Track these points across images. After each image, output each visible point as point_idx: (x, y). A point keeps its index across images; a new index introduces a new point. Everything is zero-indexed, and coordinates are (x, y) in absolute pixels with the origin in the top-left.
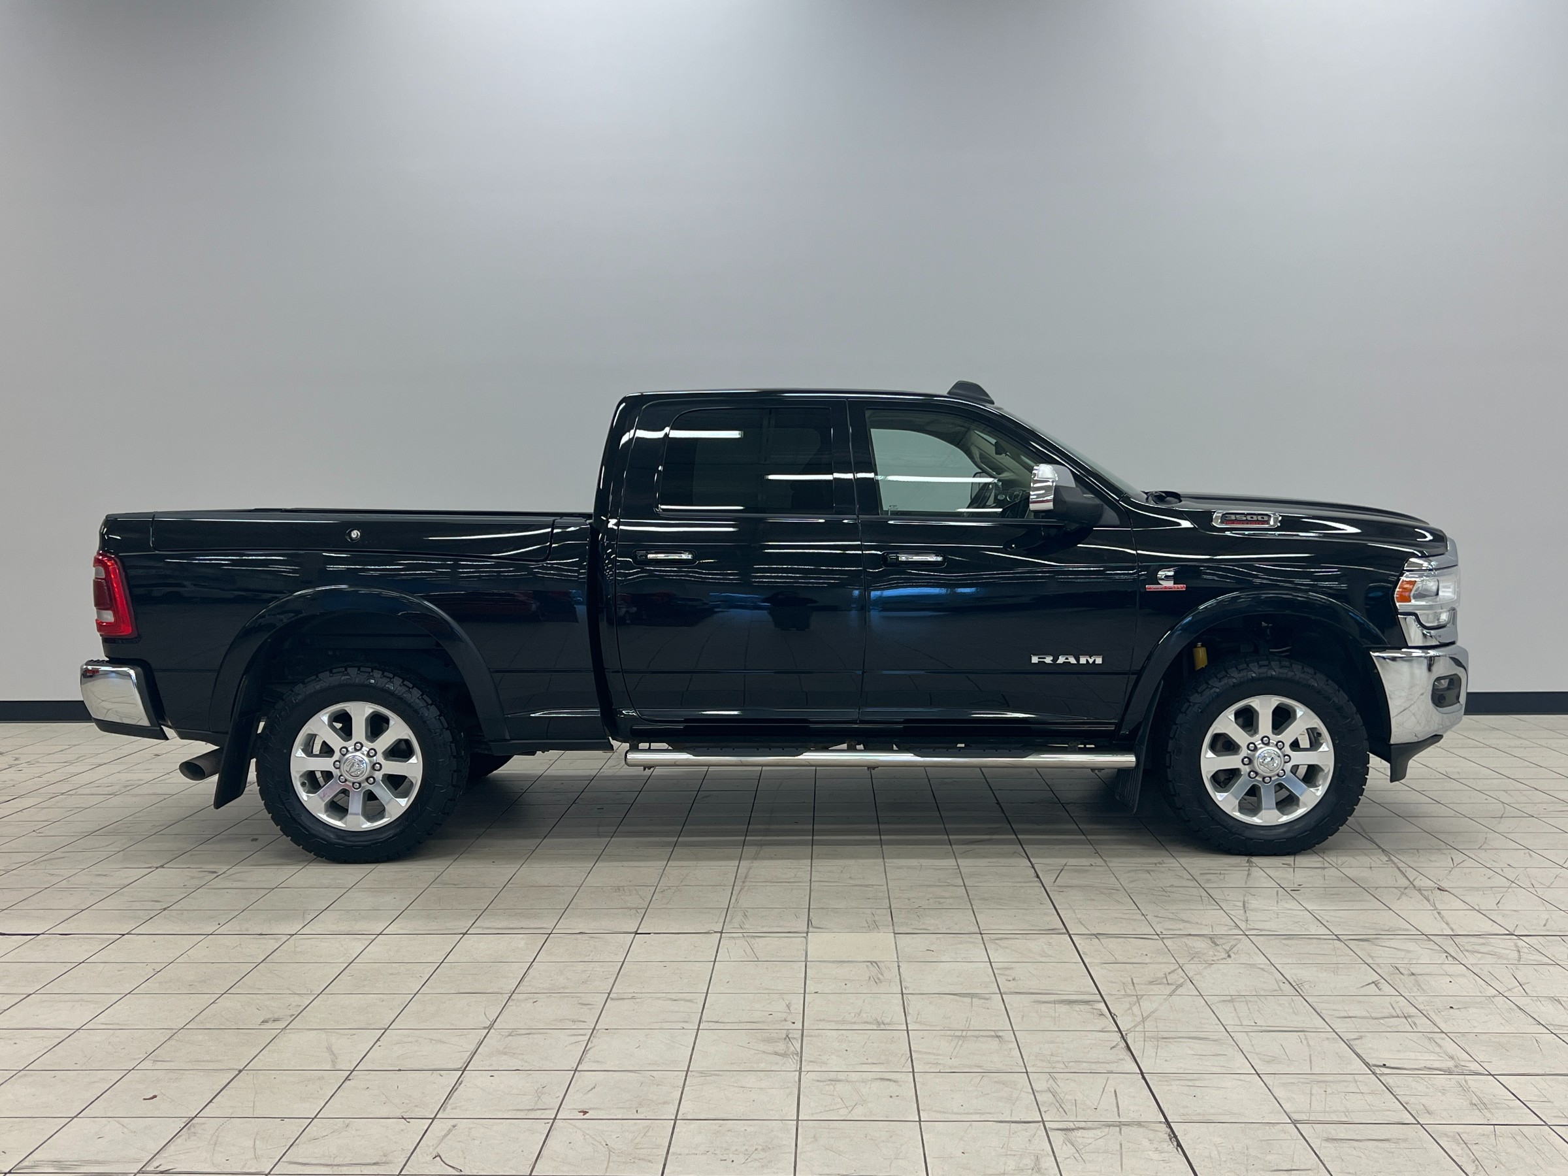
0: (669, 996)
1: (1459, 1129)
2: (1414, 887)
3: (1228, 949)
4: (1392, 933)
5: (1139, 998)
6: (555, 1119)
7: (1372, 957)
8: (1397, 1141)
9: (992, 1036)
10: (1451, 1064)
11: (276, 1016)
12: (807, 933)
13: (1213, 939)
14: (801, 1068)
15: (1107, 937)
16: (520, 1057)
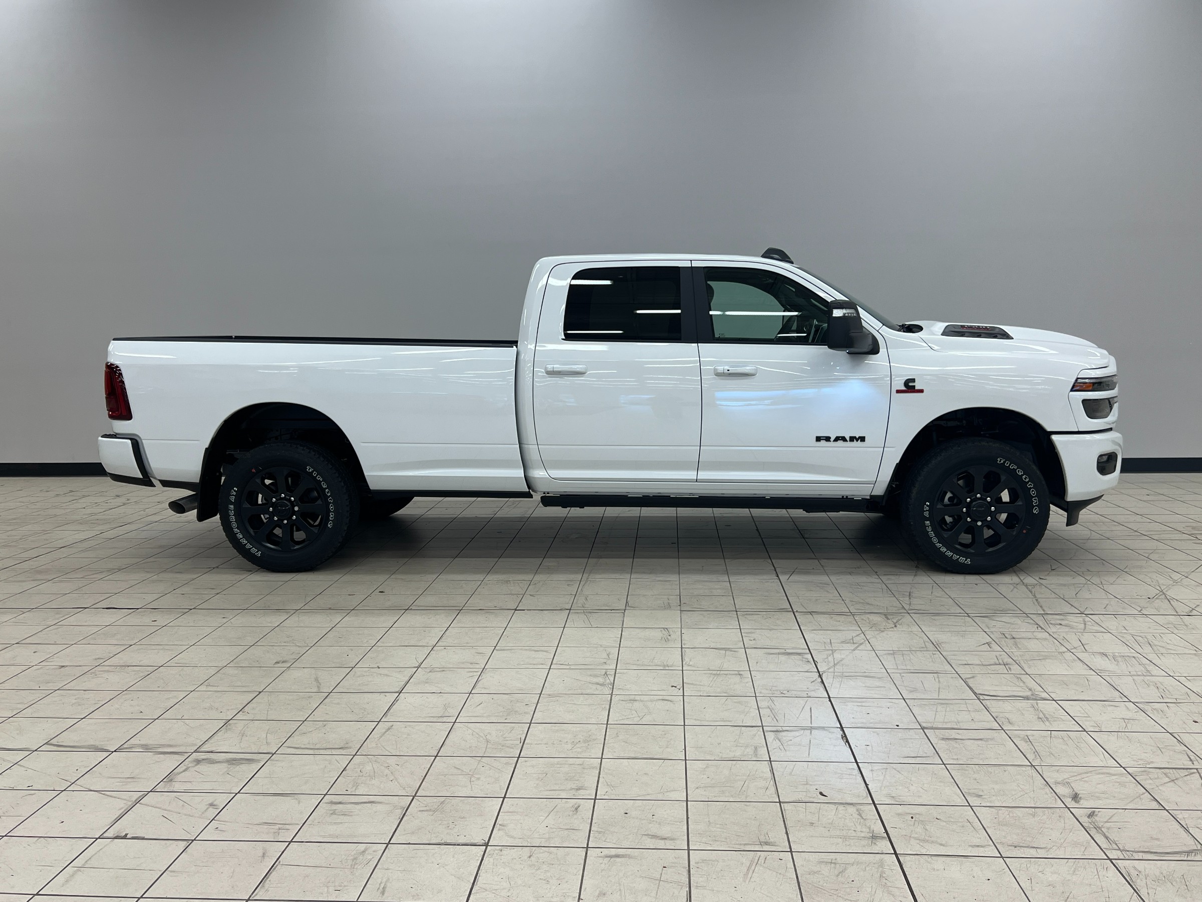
0: (533, 648)
1: (1029, 733)
2: (1023, 583)
3: (895, 621)
4: (1004, 612)
5: (833, 651)
6: (455, 722)
7: (988, 628)
8: (987, 740)
9: (736, 674)
10: (1029, 693)
11: (284, 659)
12: (625, 610)
13: (886, 616)
14: (612, 693)
15: (817, 614)
16: (436, 685)
